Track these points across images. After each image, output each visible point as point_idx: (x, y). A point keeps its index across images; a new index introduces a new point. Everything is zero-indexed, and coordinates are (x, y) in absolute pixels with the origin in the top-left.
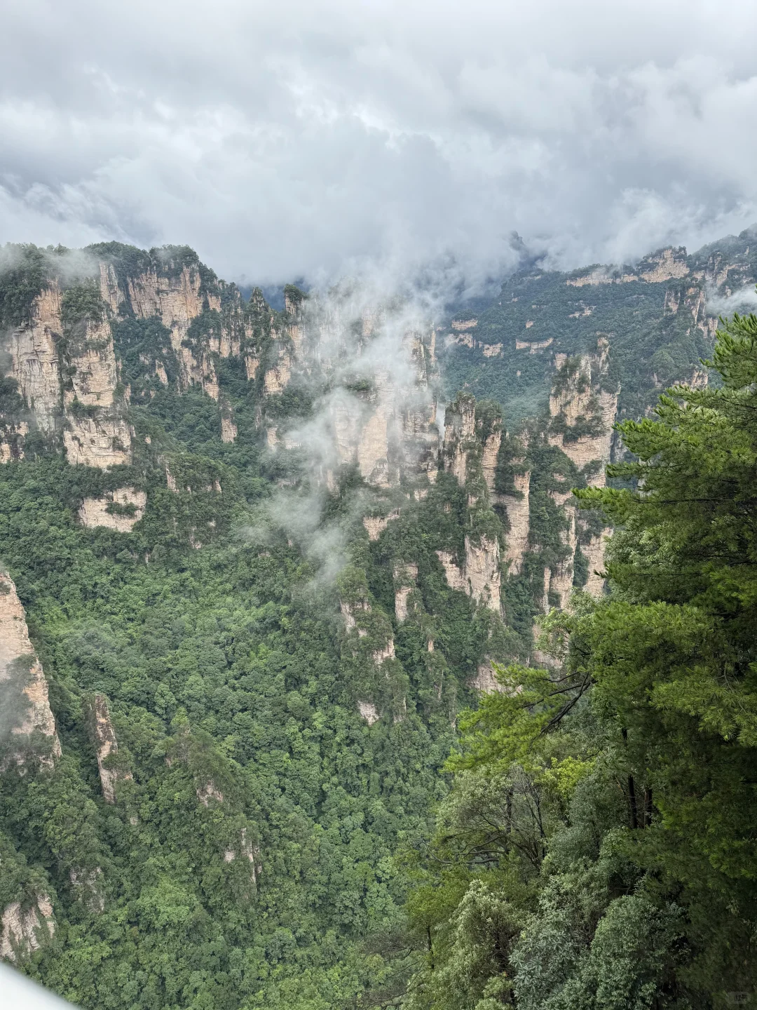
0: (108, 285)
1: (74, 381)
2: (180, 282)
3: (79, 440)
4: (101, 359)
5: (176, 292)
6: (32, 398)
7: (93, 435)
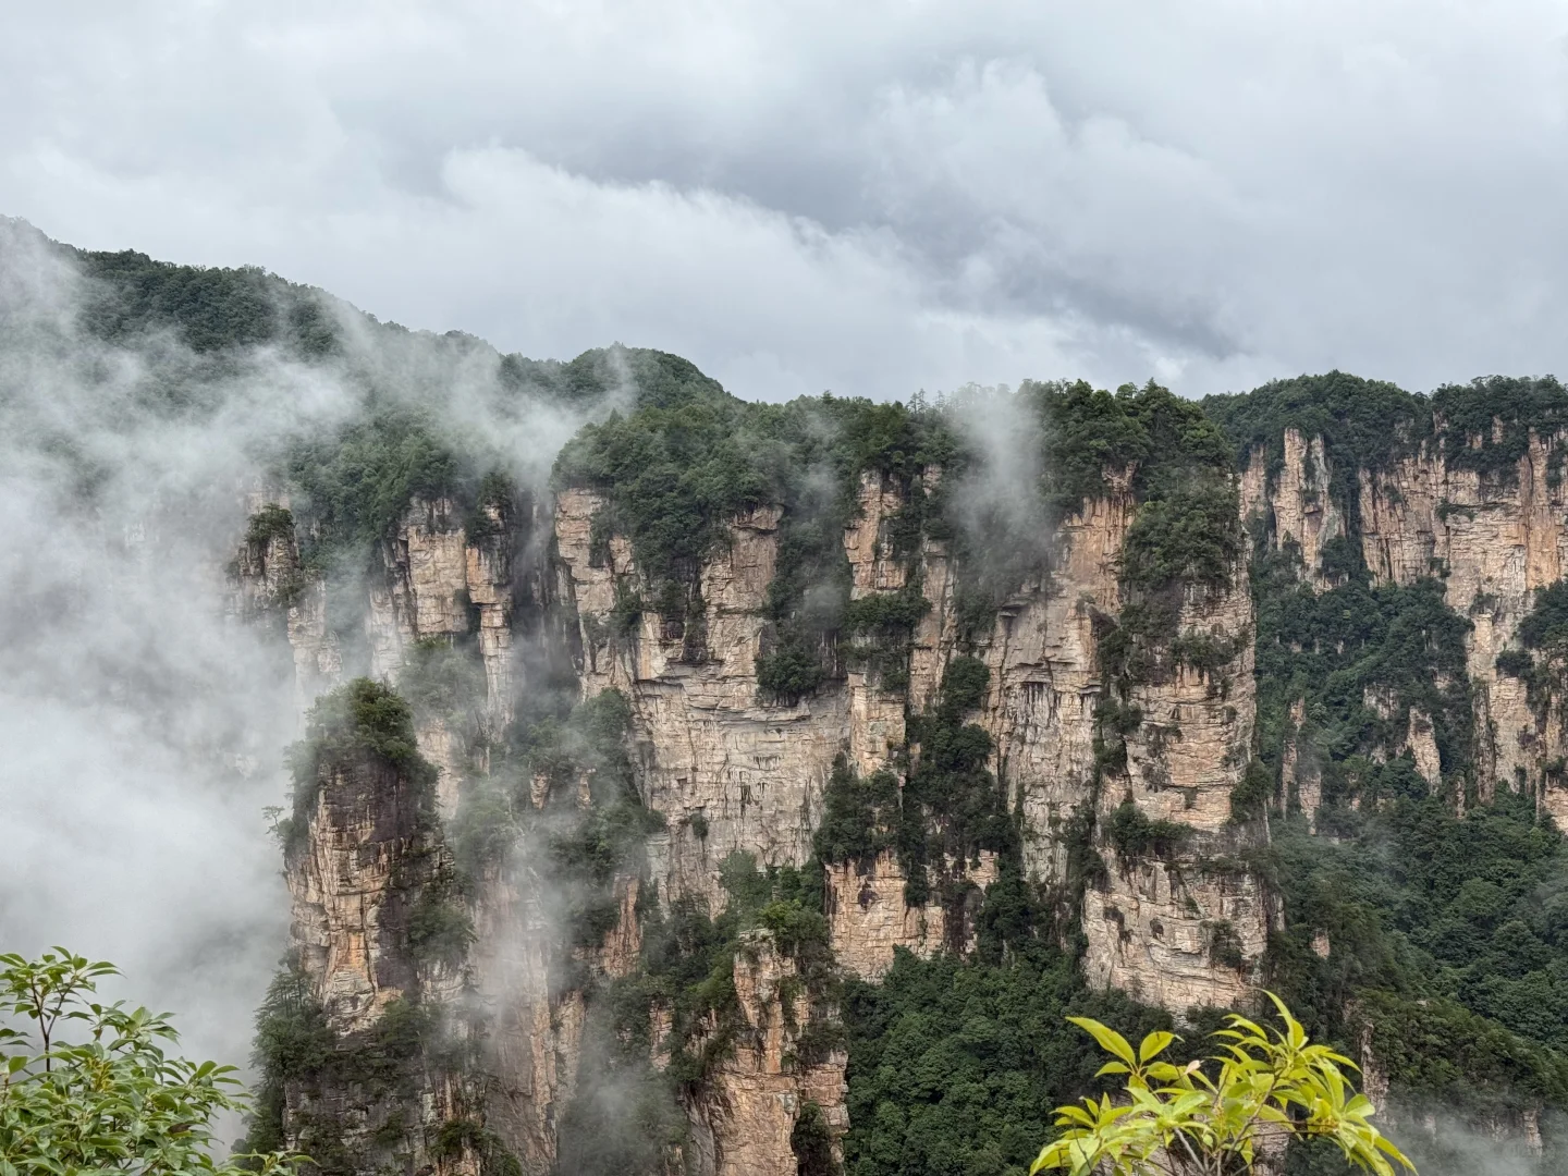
0: (1301, 492)
1: (1131, 749)
2: (1516, 482)
3: (1121, 921)
4: (1211, 693)
5: (1498, 513)
6: (1021, 787)
7: (1158, 910)
